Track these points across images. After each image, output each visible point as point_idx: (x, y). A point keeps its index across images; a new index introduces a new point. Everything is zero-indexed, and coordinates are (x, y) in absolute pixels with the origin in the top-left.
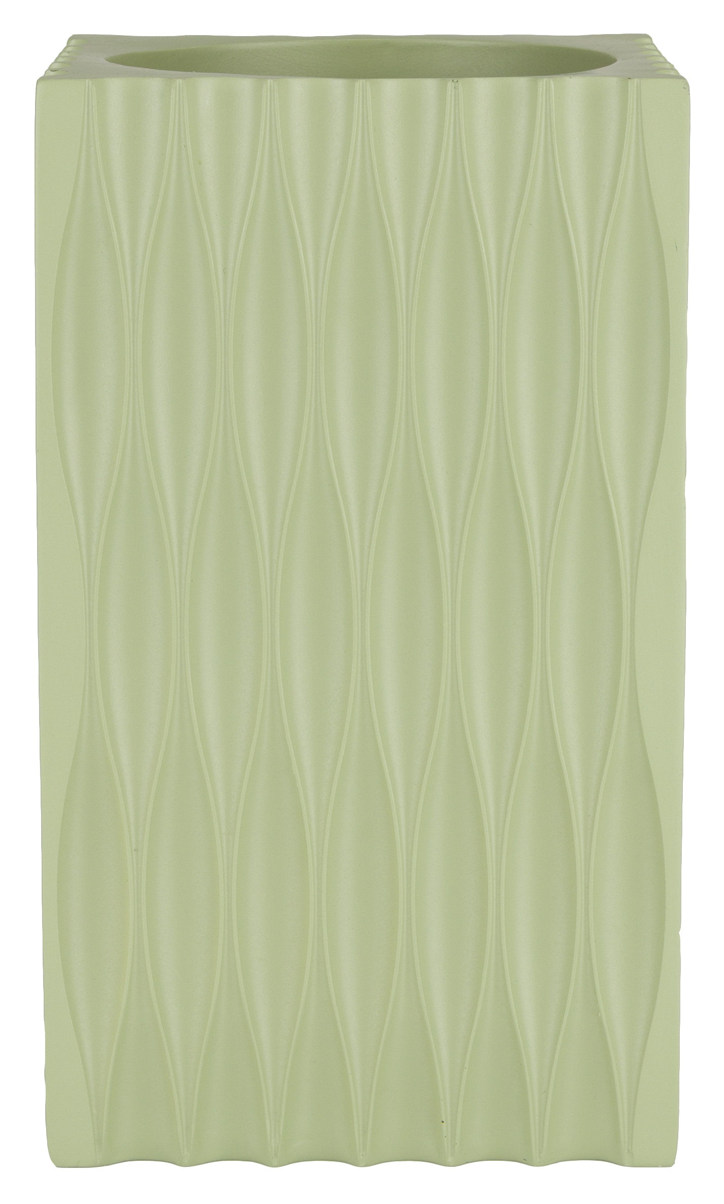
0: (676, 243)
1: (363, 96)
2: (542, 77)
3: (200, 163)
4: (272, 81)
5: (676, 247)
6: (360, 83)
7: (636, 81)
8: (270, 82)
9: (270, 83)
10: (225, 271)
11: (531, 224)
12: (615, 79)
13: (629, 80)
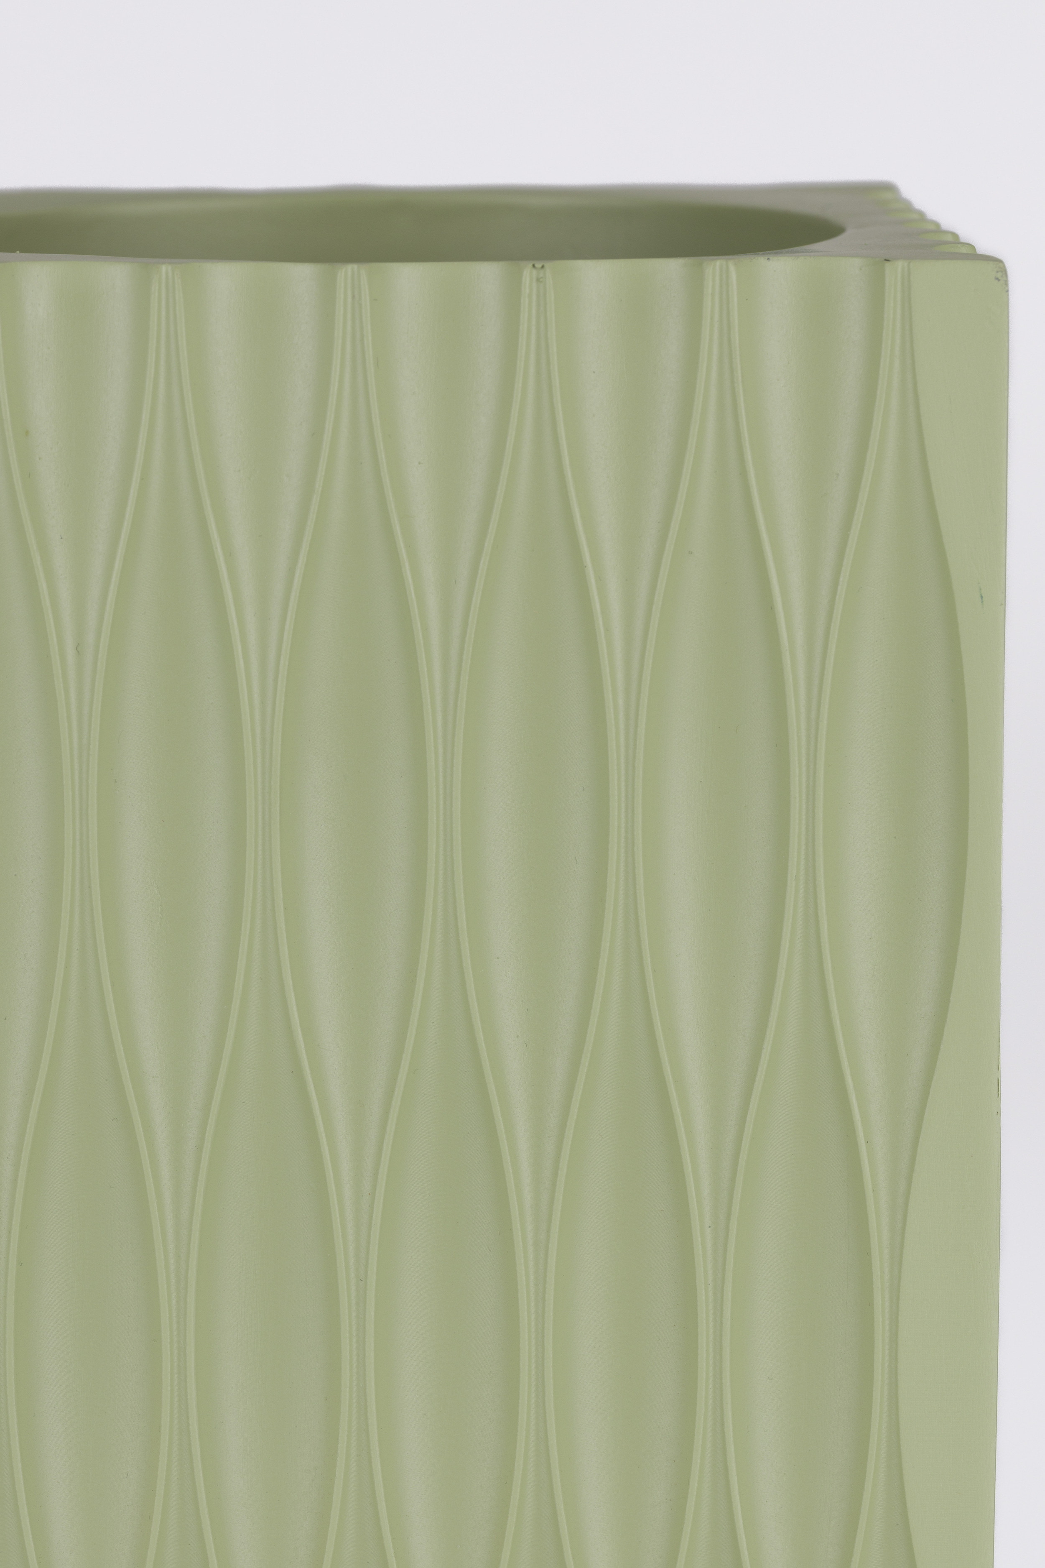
0: (980, 589)
1: (353, 297)
2: (714, 257)
3: (27, 433)
4: (170, 267)
5: (982, 597)
6: (347, 272)
7: (900, 265)
8: (165, 269)
9: (167, 273)
10: (79, 649)
11: (691, 553)
12: (857, 262)
13: (887, 264)
